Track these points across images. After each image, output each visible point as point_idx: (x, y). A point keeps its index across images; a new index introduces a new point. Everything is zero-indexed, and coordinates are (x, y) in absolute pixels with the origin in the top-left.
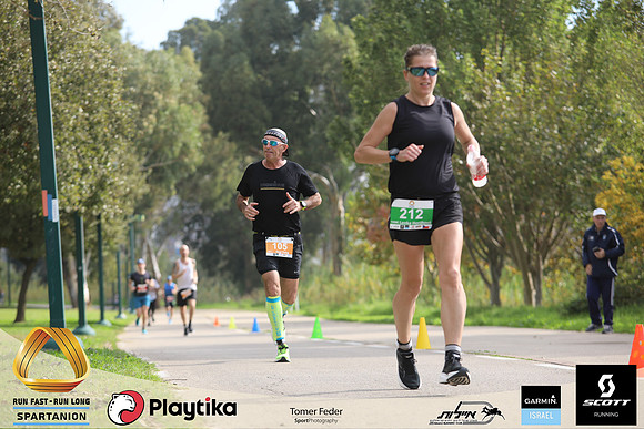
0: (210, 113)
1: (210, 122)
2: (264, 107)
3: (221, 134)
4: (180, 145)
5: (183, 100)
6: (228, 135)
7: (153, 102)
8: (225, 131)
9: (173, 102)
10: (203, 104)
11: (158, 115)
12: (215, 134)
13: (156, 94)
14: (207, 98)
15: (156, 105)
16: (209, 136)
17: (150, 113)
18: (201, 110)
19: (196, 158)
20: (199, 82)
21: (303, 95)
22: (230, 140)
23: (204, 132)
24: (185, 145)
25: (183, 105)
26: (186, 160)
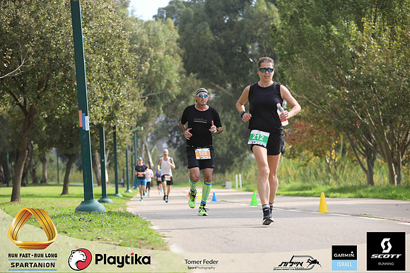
0: (185, 61)
1: (185, 67)
2: (220, 57)
3: (192, 74)
4: (165, 81)
5: (168, 52)
6: (196, 75)
7: (147, 54)
8: (194, 73)
9: (161, 54)
10: (181, 56)
11: (151, 63)
12: (188, 75)
13: (150, 49)
14: (183, 51)
15: (150, 55)
16: (184, 76)
17: (146, 61)
18: (179, 59)
19: (176, 90)
20: (178, 41)
21: (245, 49)
22: (198, 78)
23: (181, 73)
24: (168, 81)
25: (167, 56)
26: (170, 91)
